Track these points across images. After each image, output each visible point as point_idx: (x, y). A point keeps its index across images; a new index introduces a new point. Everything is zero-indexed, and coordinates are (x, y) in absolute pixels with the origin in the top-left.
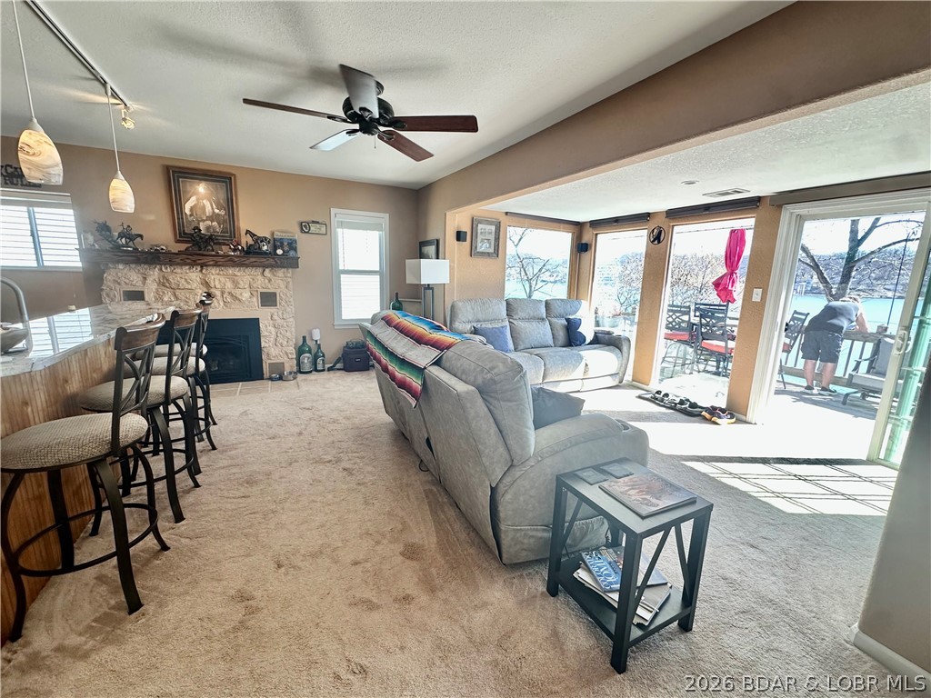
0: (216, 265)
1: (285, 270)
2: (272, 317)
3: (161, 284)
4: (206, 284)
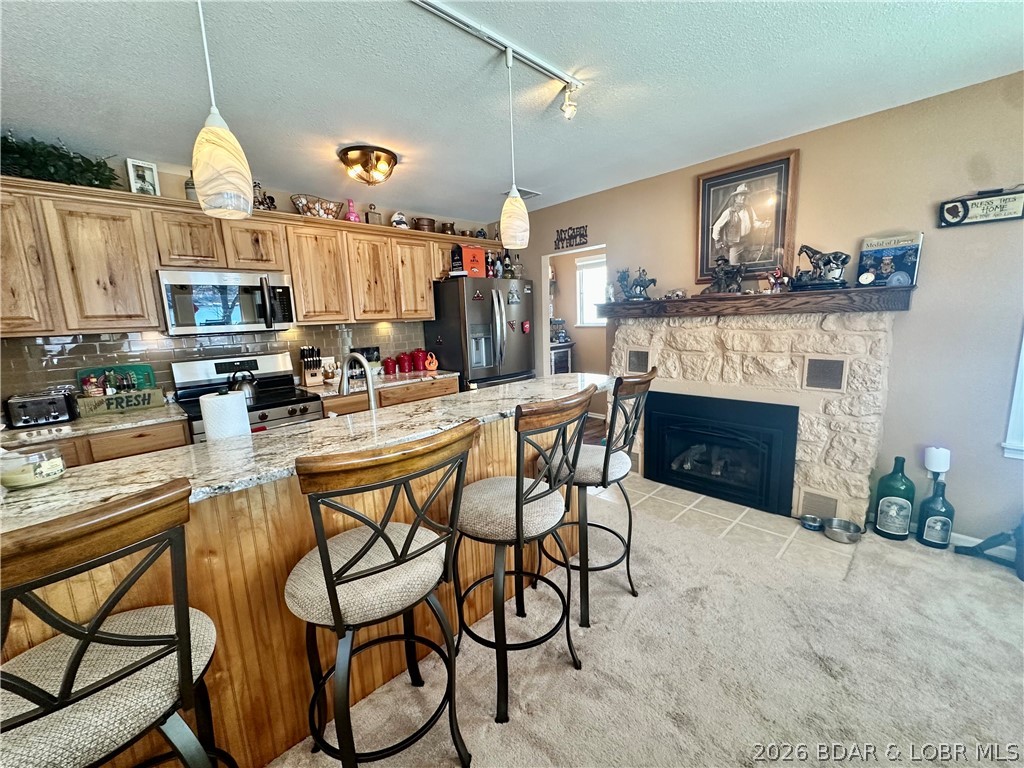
2: (826, 407)
3: (668, 344)
4: (721, 344)
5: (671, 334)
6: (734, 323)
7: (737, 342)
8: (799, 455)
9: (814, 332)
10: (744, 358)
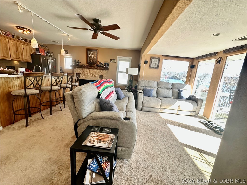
0: (92, 68)
1: (105, 70)
4: (90, 73)
5: (83, 71)
6: (91, 70)
7: (92, 72)
9: (100, 72)
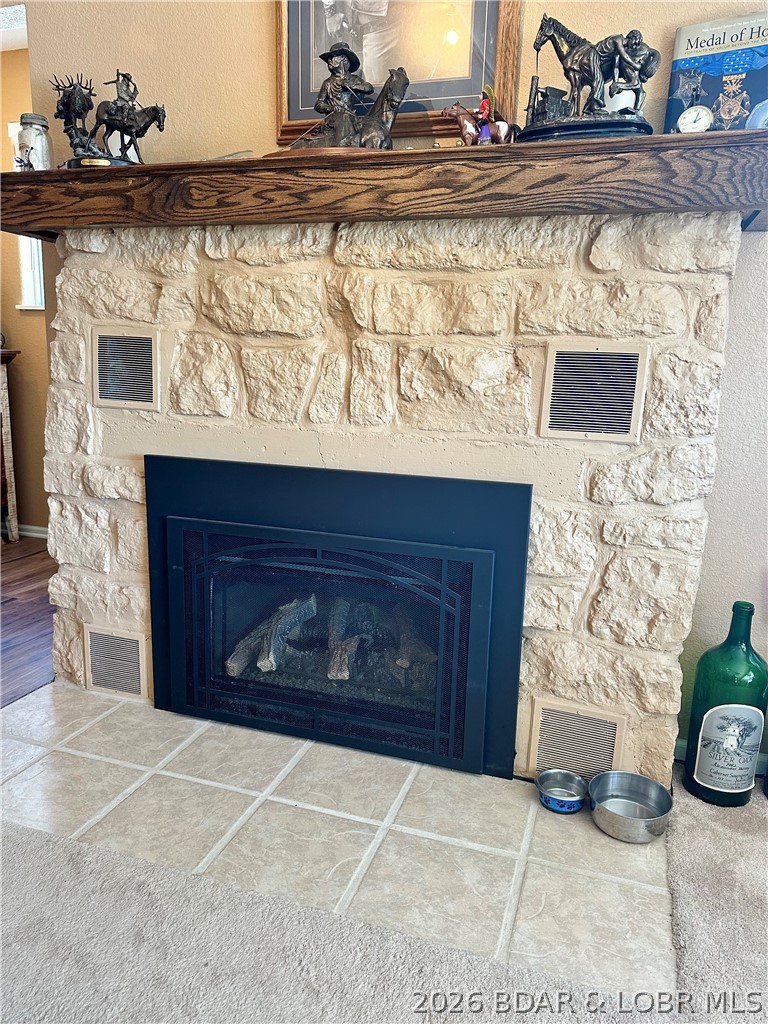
2: (593, 484)
3: (205, 314)
5: (212, 283)
7: (383, 307)
8: (531, 613)
9: (570, 275)
10: (400, 353)
